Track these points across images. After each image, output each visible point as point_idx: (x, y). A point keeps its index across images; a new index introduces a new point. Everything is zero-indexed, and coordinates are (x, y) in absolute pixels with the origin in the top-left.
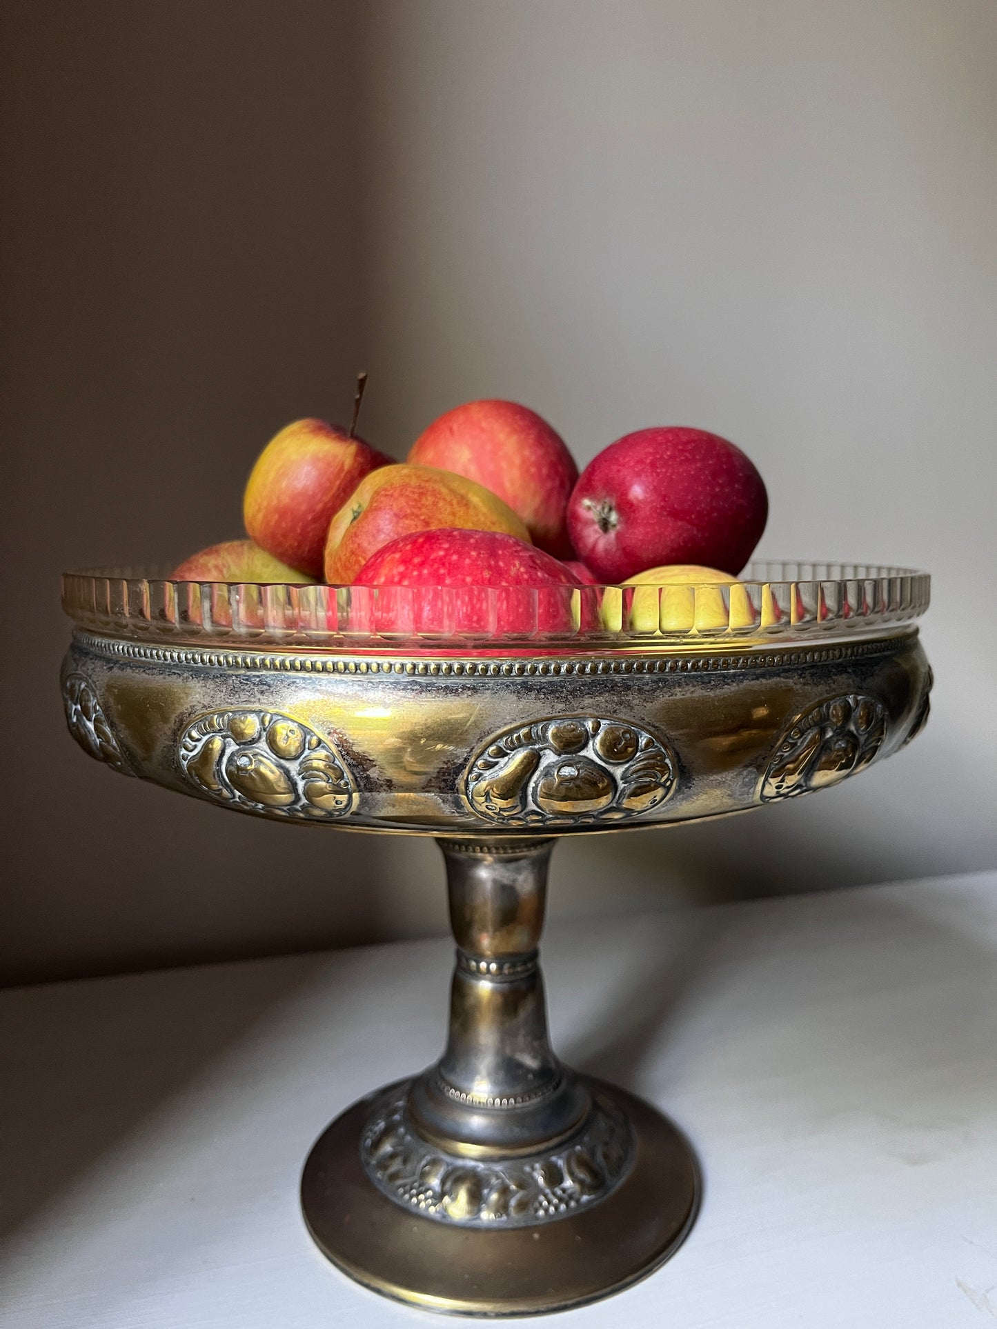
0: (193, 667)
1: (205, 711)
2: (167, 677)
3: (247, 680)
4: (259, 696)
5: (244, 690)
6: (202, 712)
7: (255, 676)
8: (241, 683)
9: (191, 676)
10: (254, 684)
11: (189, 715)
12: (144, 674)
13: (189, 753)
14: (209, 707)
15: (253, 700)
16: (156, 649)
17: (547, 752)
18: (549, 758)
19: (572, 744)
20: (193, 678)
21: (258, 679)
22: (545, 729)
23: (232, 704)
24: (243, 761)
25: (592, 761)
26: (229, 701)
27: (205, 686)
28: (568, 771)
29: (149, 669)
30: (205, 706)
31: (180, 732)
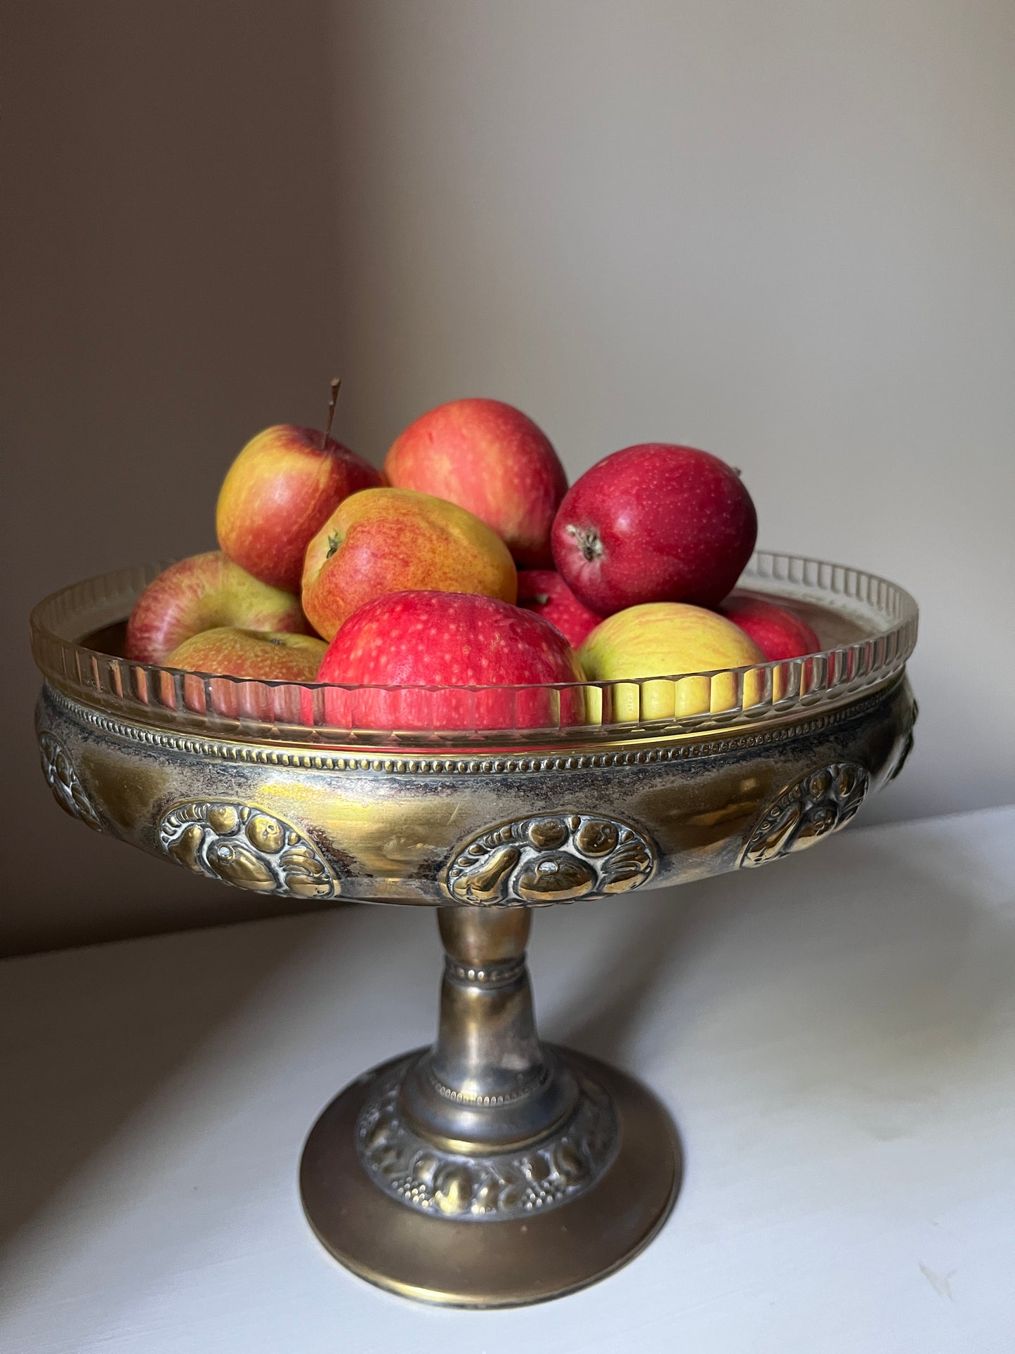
0: (169, 751)
1: (183, 799)
2: (143, 758)
3: (223, 770)
4: (237, 788)
5: (221, 781)
6: (180, 800)
7: (232, 767)
8: (218, 773)
9: (168, 760)
10: (232, 775)
11: (168, 801)
12: (119, 752)
13: (169, 837)
14: (187, 796)
15: (231, 792)
16: (130, 728)
17: (528, 848)
18: (529, 854)
19: (552, 840)
20: (169, 763)
21: (235, 771)
22: (525, 828)
23: (210, 795)
24: (223, 852)
25: (573, 856)
26: (207, 791)
27: (182, 773)
28: (547, 867)
29: (125, 747)
30: (183, 795)
31: (159, 817)
